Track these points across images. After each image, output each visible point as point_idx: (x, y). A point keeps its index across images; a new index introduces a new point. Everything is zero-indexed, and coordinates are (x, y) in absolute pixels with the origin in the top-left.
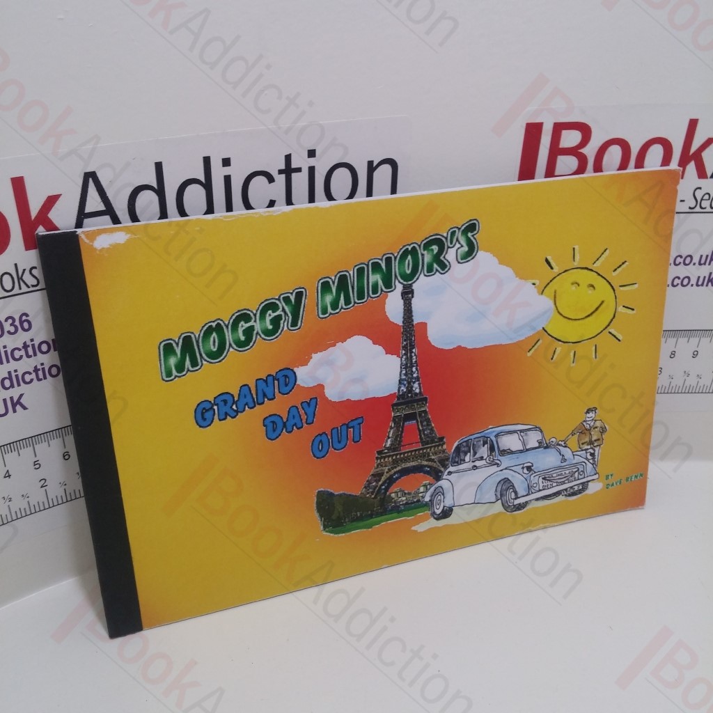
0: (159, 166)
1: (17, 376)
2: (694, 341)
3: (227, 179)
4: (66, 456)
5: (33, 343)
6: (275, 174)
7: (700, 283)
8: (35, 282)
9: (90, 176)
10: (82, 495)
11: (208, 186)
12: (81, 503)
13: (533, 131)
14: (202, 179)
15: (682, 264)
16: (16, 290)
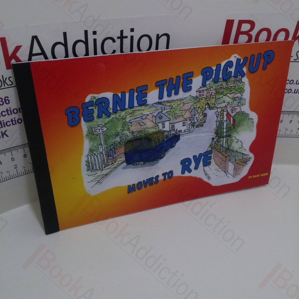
0: (65, 34)
1: (4, 123)
2: (291, 116)
4: (25, 156)
5: (10, 109)
7: (296, 92)
8: (11, 83)
9: (35, 38)
10: (32, 171)
11: (86, 43)
12: (32, 175)
13: (230, 23)
14: (84, 40)
15: (289, 84)
16: (3, 87)
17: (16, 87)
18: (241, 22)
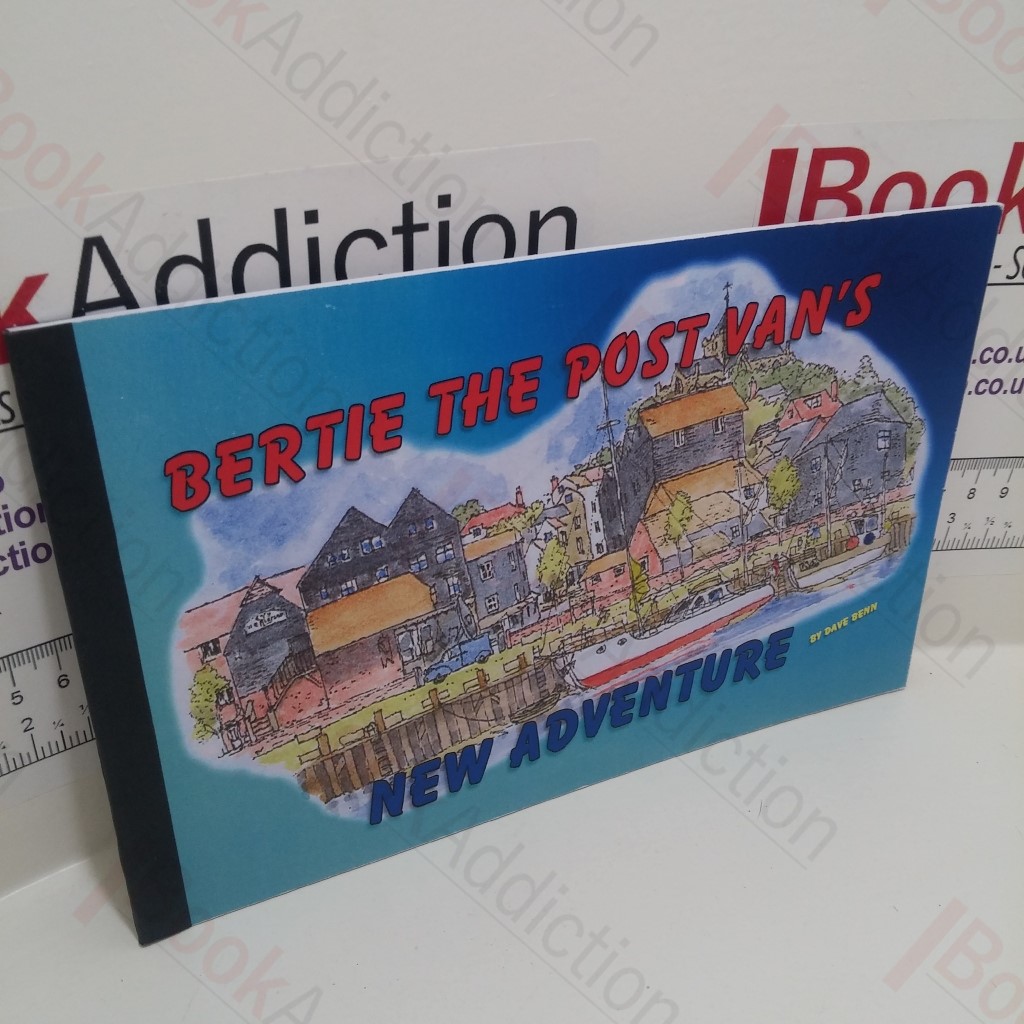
0: (204, 226)
2: (1003, 473)
3: (313, 244)
4: (63, 681)
5: (6, 511)
6: (387, 234)
7: (1016, 388)
8: (7, 416)
9: (94, 245)
10: (89, 737)
11: (282, 254)
12: (91, 751)
13: (782, 162)
14: (274, 244)
15: (992, 361)
17: (22, 431)
18: (821, 157)
